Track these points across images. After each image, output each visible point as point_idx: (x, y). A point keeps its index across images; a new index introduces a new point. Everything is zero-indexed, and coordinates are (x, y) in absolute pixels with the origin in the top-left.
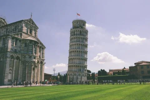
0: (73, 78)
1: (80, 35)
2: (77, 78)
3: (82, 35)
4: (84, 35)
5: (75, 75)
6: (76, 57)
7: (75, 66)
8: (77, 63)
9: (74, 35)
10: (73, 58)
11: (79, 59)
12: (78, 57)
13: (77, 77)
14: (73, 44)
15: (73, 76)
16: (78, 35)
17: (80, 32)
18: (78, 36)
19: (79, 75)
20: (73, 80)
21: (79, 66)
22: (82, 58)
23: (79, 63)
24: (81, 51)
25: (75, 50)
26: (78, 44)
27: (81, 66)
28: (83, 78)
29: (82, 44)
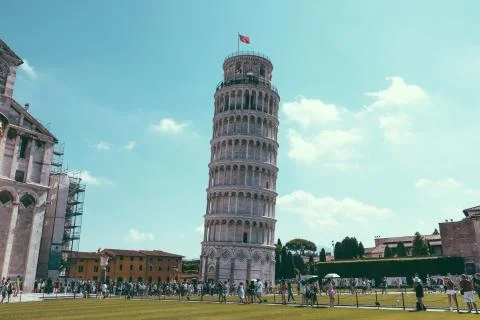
0: (218, 266)
1: (246, 107)
2: (232, 269)
3: (253, 108)
4: (260, 109)
5: (225, 255)
6: (230, 189)
7: (224, 222)
8: (232, 212)
9: (226, 109)
10: (220, 194)
11: (241, 194)
12: (237, 189)
13: (233, 264)
14: (221, 141)
15: (218, 259)
16: (239, 107)
17: (247, 96)
18: (239, 112)
19: (241, 256)
20: (217, 275)
21: (239, 222)
22: (252, 193)
23: (239, 213)
24: (250, 167)
25: (227, 162)
26: (237, 141)
27: (247, 223)
28: (256, 266)
29: (251, 142)
